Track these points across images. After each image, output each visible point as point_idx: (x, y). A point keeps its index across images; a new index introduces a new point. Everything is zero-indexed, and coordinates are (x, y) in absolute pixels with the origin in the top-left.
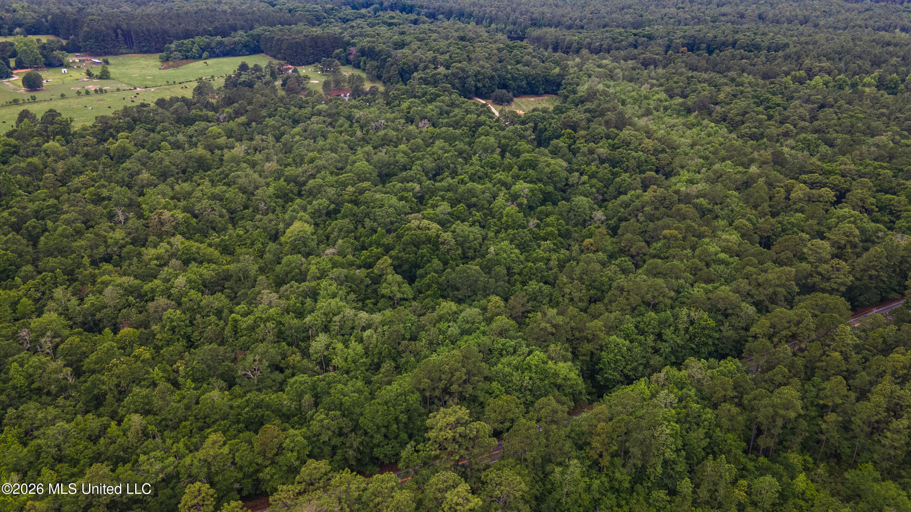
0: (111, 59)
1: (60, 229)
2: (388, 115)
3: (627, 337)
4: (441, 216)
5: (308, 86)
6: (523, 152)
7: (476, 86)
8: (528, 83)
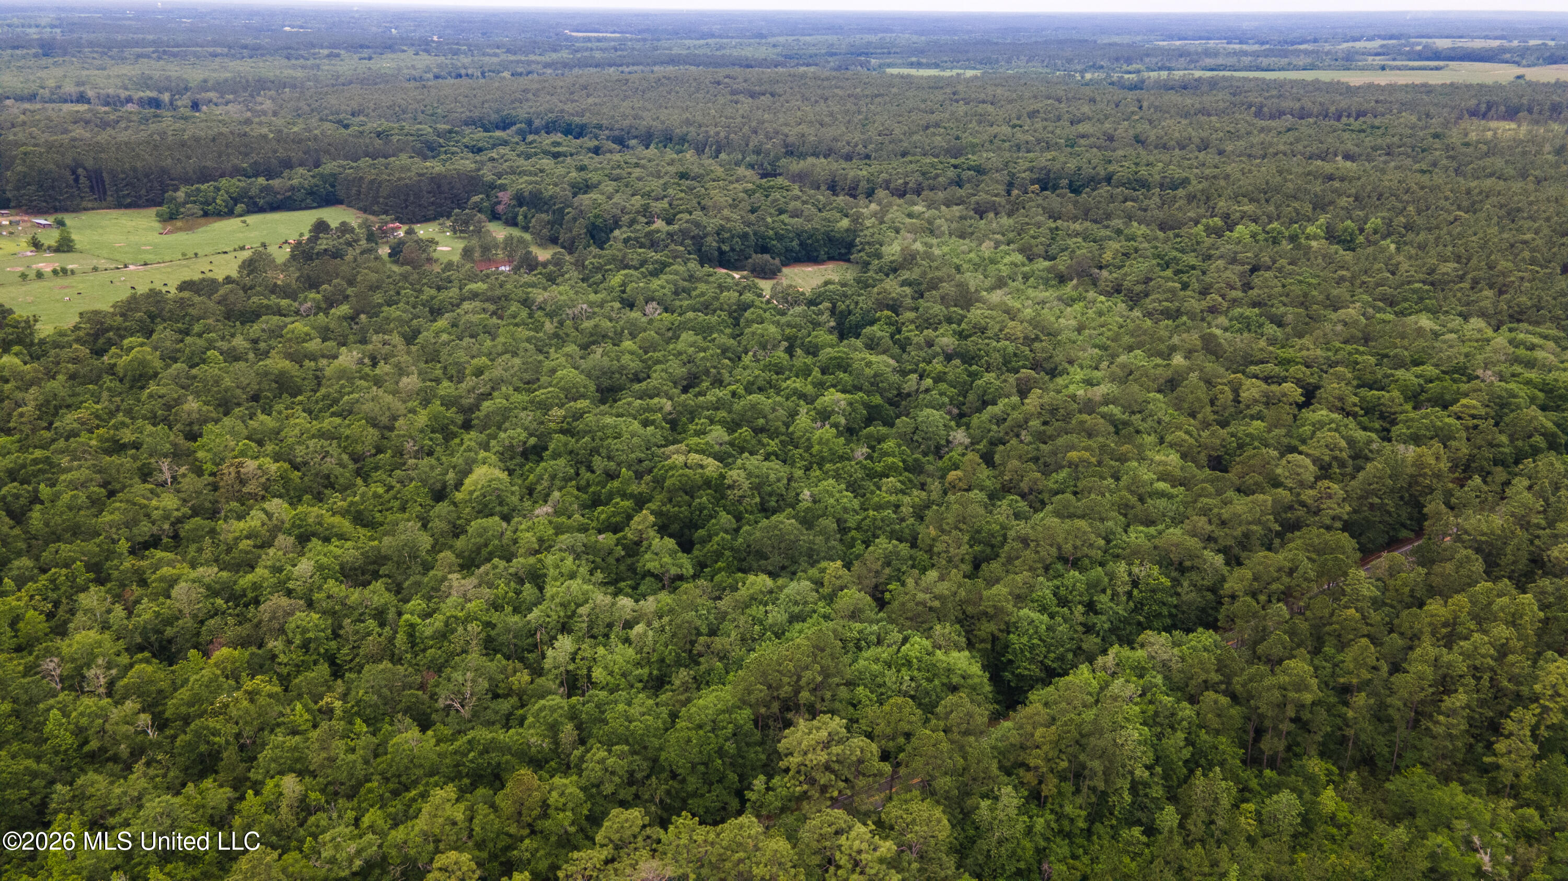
0: (70, 220)
1: (66, 497)
2: (592, 297)
3: (1043, 609)
4: (717, 447)
5: (435, 255)
6: (823, 347)
7: (719, 248)
8: (801, 244)
